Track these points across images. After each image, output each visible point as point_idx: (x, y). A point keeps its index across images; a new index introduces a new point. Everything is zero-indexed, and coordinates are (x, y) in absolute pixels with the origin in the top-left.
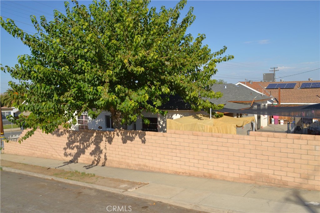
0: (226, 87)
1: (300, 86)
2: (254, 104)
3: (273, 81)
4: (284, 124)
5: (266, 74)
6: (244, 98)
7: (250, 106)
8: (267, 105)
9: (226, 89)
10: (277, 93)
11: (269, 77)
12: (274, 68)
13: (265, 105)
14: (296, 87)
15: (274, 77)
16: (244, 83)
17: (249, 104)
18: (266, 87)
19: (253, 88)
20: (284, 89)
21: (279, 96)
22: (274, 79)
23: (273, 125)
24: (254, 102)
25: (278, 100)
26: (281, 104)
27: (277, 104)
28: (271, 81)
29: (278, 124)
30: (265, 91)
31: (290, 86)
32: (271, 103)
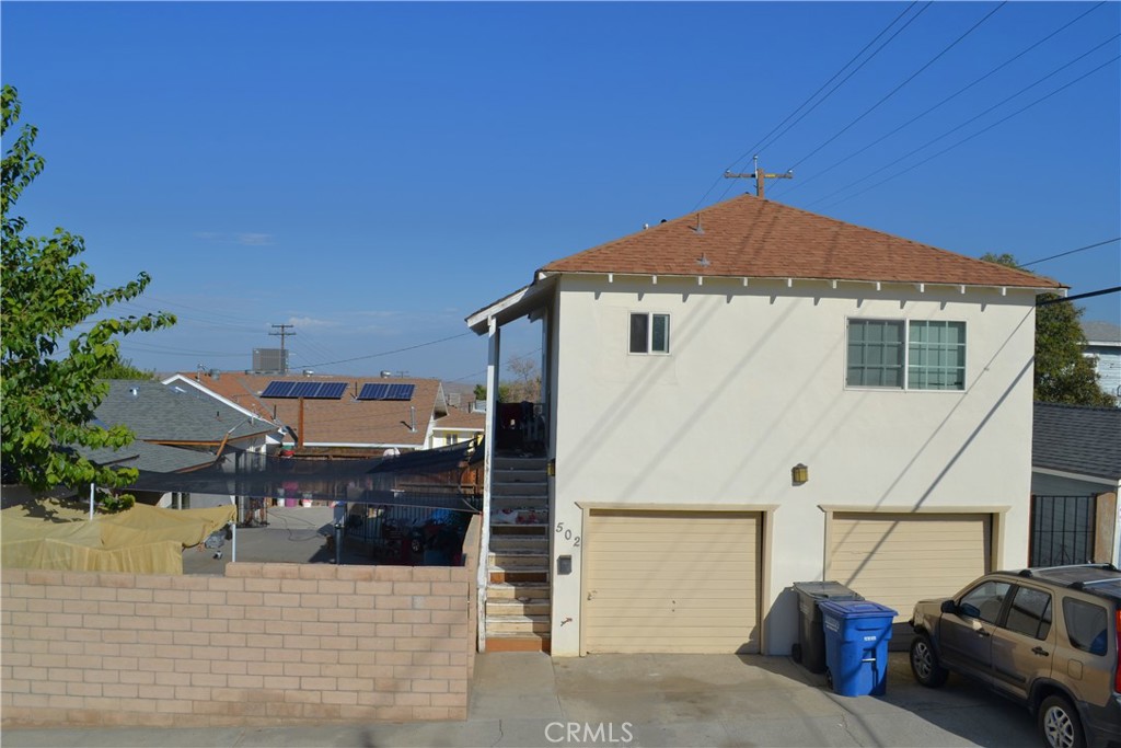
0: (135, 392)
1: (359, 392)
2: (228, 448)
3: (283, 372)
4: (313, 504)
5: (264, 352)
6: (196, 430)
7: (214, 458)
8: (263, 450)
9: (133, 399)
10: (295, 411)
11: (272, 359)
12: (283, 327)
13: (257, 453)
14: (346, 394)
15: (283, 361)
16: (195, 378)
17: (213, 449)
18: (260, 393)
19: (223, 396)
20: (313, 401)
21: (301, 424)
22: (284, 367)
23: (280, 510)
24: (226, 445)
25: (296, 433)
26: (305, 444)
27: (293, 444)
28: (276, 373)
29: (295, 505)
30: (258, 404)
31: (332, 391)
32: (277, 442)
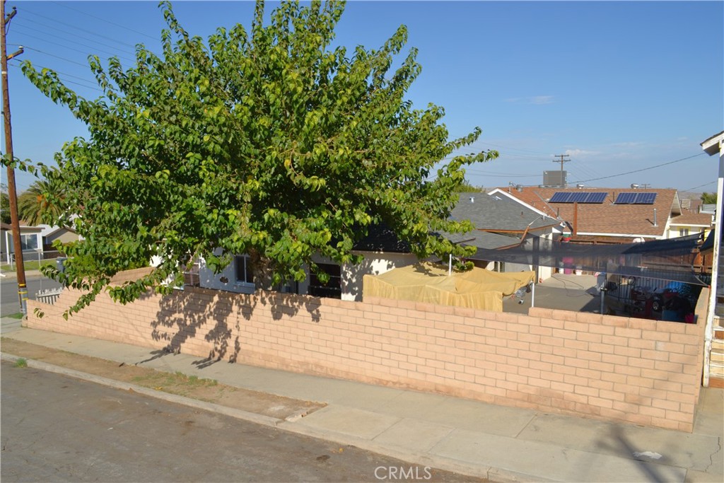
0: (472, 200)
1: (616, 199)
2: (528, 235)
3: (563, 186)
4: (582, 273)
5: (551, 173)
6: (508, 223)
7: (520, 241)
8: (550, 237)
9: (472, 204)
10: (571, 212)
11: (555, 178)
12: (562, 156)
13: (546, 239)
14: (606, 200)
15: (564, 179)
16: (507, 190)
17: (519, 235)
18: (548, 200)
19: (525, 202)
20: (583, 205)
21: (575, 219)
22: (564, 182)
23: (561, 275)
24: (527, 233)
25: (572, 226)
26: (578, 233)
27: (570, 233)
28: (558, 187)
29: (571, 273)
30: (547, 206)
31: (596, 198)
32: (559, 232)
